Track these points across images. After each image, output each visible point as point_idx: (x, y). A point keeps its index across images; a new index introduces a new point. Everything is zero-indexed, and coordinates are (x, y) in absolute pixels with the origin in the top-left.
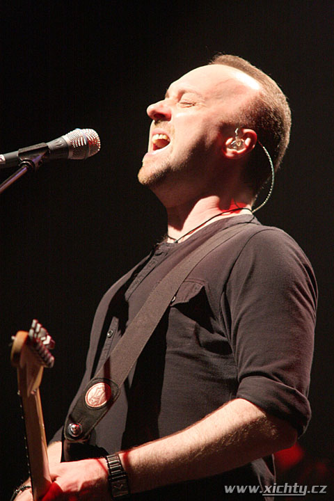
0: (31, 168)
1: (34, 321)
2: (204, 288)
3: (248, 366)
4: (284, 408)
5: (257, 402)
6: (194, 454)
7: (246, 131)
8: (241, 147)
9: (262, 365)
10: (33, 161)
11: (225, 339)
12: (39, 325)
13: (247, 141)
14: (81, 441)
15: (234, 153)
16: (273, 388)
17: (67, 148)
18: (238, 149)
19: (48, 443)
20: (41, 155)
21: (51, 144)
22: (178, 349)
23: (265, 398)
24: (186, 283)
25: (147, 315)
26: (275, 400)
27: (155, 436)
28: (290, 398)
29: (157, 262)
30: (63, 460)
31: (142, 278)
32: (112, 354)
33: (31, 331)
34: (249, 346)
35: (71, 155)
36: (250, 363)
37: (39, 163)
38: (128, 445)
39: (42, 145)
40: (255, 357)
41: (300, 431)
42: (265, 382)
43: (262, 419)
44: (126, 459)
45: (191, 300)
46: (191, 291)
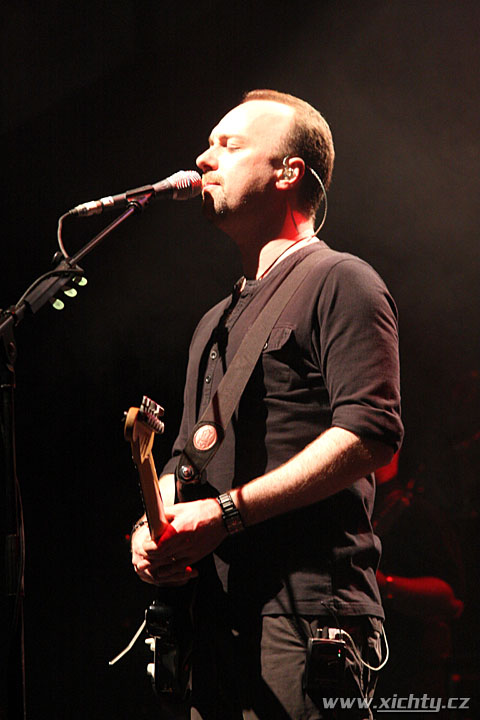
0: (138, 209)
1: (145, 398)
2: (293, 332)
3: (337, 397)
4: (376, 430)
5: (351, 428)
6: (300, 485)
7: (292, 161)
8: (292, 176)
9: (351, 394)
10: (141, 202)
11: (319, 374)
12: (149, 400)
13: (296, 171)
14: (193, 482)
15: (286, 183)
16: (363, 413)
17: (172, 190)
18: (289, 178)
19: (159, 476)
20: (147, 196)
21: (157, 186)
22: (277, 393)
23: (357, 424)
24: (275, 330)
25: (245, 357)
26: (366, 424)
27: (261, 472)
28: (380, 420)
29: (244, 305)
30: (177, 501)
31: (232, 323)
32: (220, 388)
33: (142, 407)
34: (336, 378)
35: (175, 196)
36: (339, 394)
37: (146, 204)
38: (239, 482)
39: (148, 187)
40: (343, 388)
41: (396, 447)
42: (356, 409)
43: (357, 443)
44: (240, 496)
45: (283, 347)
46: (281, 337)
